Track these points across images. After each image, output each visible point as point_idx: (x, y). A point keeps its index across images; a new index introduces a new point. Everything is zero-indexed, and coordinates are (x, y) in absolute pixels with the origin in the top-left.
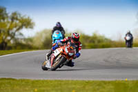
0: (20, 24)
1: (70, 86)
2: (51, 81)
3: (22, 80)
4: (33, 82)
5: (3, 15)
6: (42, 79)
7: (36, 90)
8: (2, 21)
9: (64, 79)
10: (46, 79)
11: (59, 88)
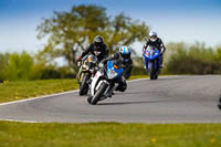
0: (130, 35)
1: (208, 133)
2: (178, 126)
3: (132, 125)
4: (150, 128)
5: (101, 21)
6: (164, 122)
7: (154, 140)
8: (100, 29)
9: (199, 122)
10: (170, 122)
11: (192, 135)
